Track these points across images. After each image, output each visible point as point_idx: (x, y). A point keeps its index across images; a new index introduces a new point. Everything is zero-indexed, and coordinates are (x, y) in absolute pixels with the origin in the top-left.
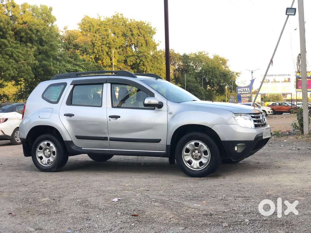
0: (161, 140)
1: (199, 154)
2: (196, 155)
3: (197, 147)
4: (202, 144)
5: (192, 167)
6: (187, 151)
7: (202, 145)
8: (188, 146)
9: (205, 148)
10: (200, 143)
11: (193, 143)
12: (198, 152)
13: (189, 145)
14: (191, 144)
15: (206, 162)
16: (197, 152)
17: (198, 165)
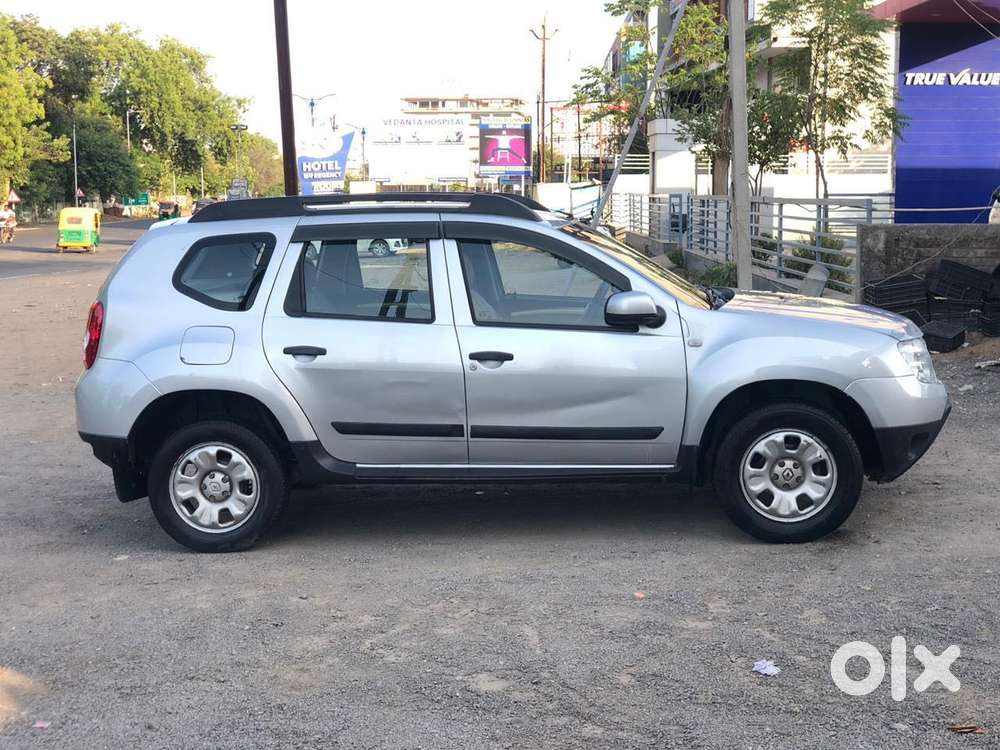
0: (663, 429)
1: (798, 472)
2: (788, 474)
3: (794, 449)
4: (810, 440)
5: (774, 512)
6: (758, 461)
7: (809, 444)
8: (760, 447)
9: (820, 452)
10: (804, 438)
11: (779, 437)
12: (795, 466)
13: (766, 445)
14: (773, 441)
15: (820, 495)
16: (789, 463)
17: (794, 506)
